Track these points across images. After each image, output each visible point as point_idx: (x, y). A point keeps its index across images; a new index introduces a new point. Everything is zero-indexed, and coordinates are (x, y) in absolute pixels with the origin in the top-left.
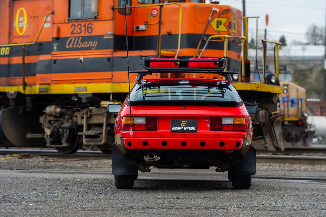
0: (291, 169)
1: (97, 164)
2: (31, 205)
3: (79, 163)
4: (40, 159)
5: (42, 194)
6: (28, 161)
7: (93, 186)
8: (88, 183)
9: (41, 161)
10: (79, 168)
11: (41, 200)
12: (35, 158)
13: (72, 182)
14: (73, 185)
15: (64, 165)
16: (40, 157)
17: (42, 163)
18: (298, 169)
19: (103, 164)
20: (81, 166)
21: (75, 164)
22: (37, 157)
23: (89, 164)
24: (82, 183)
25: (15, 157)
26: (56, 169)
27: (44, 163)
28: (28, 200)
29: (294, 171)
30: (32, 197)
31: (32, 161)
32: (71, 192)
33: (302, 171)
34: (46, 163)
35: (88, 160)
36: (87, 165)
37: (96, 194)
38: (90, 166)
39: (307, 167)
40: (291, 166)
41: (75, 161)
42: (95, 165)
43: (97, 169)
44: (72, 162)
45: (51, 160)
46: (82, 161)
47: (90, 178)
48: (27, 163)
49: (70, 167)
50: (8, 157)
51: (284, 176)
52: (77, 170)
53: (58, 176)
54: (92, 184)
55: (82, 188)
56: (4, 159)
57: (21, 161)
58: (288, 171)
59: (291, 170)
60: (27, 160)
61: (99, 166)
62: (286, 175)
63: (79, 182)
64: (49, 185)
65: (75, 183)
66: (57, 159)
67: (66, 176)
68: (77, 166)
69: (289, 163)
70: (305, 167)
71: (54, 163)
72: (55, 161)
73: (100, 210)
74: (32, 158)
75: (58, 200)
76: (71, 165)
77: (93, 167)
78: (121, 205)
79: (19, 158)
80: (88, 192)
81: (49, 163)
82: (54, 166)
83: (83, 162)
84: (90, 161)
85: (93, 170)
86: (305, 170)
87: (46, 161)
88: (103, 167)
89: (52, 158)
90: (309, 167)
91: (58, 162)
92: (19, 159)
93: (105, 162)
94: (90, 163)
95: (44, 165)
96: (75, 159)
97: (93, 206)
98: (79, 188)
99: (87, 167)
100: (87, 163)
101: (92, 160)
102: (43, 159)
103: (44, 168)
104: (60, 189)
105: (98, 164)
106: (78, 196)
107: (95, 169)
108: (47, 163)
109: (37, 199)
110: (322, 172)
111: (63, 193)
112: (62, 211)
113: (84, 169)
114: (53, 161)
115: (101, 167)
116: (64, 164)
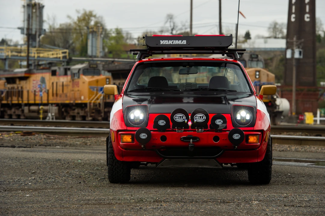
0: (283, 149)
1: (95, 142)
2: (27, 197)
3: (79, 141)
4: (42, 136)
5: (41, 179)
6: (31, 138)
7: (95, 169)
8: (90, 166)
9: (43, 138)
10: (79, 146)
11: (39, 187)
12: (37, 135)
13: (73, 164)
14: (74, 167)
15: (64, 143)
16: (42, 134)
17: (44, 140)
18: (288, 149)
19: (101, 142)
20: (80, 144)
21: (75, 142)
22: (39, 135)
23: (88, 142)
24: (83, 166)
25: (18, 134)
26: (57, 147)
27: (45, 140)
28: (26, 187)
29: (286, 151)
30: (30, 184)
31: (34, 138)
32: (72, 177)
33: (294, 151)
34: (47, 140)
35: (88, 137)
36: (87, 142)
37: (99, 179)
38: (89, 144)
39: (297, 147)
40: (281, 146)
41: (75, 138)
42: (94, 143)
43: (96, 147)
44: (72, 139)
45: (52, 138)
46: (82, 139)
47: (91, 160)
48: (30, 140)
49: (71, 145)
50: (11, 134)
51: (279, 157)
52: (77, 148)
53: (59, 156)
54: (93, 167)
55: (84, 172)
56: (8, 136)
57: (25, 138)
58: (280, 151)
59: (283, 151)
60: (29, 137)
61: (98, 144)
62: (281, 156)
63: (80, 164)
64: (49, 167)
65: (76, 166)
66: (58, 136)
67: (67, 156)
68: (77, 144)
69: (278, 143)
70: (295, 147)
71: (56, 140)
72: (56, 138)
73: (105, 204)
74: (34, 135)
75: (58, 188)
76: (71, 142)
77: (92, 145)
78: (128, 196)
79: (21, 135)
80: (90, 177)
81: (51, 140)
82: (55, 143)
83: (83, 140)
84: (89, 139)
85: (93, 148)
86: (296, 151)
87: (48, 138)
88: (102, 145)
89: (53, 136)
90: (299, 148)
91: (59, 139)
92: (22, 137)
93: (103, 140)
94: (89, 140)
95: (45, 142)
96: (75, 137)
97: (97, 198)
98: (80, 172)
99: (86, 144)
100: (86, 140)
101: (91, 137)
102: (45, 136)
103: (46, 146)
104: (61, 172)
105: (97, 142)
106: (80, 183)
107: (94, 147)
108: (49, 140)
109: (36, 186)
110: (314, 152)
111: (64, 178)
112: (63, 206)
113: (84, 147)
114: (54, 138)
115: (99, 145)
116: (65, 141)
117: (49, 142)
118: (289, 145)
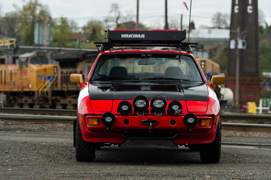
0: (229, 135)
1: (52, 128)
2: (10, 170)
3: (36, 127)
5: (15, 158)
7: (61, 150)
8: (55, 147)
10: (38, 131)
11: (16, 164)
13: (39, 146)
14: (41, 148)
15: (22, 128)
16: (1, 120)
17: (3, 126)
18: (234, 135)
19: (58, 128)
20: (38, 129)
21: (33, 127)
23: (45, 127)
24: (49, 147)
26: (17, 132)
27: (4, 126)
28: (4, 164)
29: (231, 136)
30: (7, 161)
32: (42, 156)
33: (239, 137)
34: (6, 126)
35: (44, 124)
36: (43, 128)
37: (66, 158)
38: (46, 129)
39: (241, 133)
40: (227, 132)
41: (31, 124)
42: (51, 128)
43: (53, 132)
44: (29, 125)
45: (10, 123)
46: (38, 124)
47: (54, 142)
49: (29, 130)
51: (226, 141)
52: (36, 133)
53: (24, 139)
54: (58, 148)
55: (51, 152)
58: (226, 136)
59: (229, 136)
61: (55, 130)
62: (227, 141)
63: (46, 145)
64: (18, 148)
65: (43, 147)
67: (31, 139)
68: (34, 129)
70: (240, 133)
71: (14, 126)
72: (14, 124)
73: (79, 177)
75: (33, 165)
76: (29, 128)
77: (49, 130)
78: (97, 172)
80: (58, 157)
81: (9, 126)
82: (14, 128)
83: (40, 126)
84: (45, 125)
85: (51, 133)
86: (241, 136)
87: (7, 123)
88: (58, 131)
89: (11, 121)
90: (243, 134)
91: (17, 125)
93: (60, 126)
94: (46, 126)
95: (4, 127)
96: (31, 123)
97: (71, 172)
98: (48, 152)
99: (43, 129)
100: (43, 126)
101: (47, 123)
102: (3, 122)
103: (6, 131)
104: (31, 152)
105: (53, 128)
106: (51, 161)
107: (51, 132)
109: (13, 163)
110: (257, 138)
111: (35, 157)
112: (44, 178)
113: (42, 132)
114: (12, 124)
115: (56, 130)
116: (23, 127)
117: (7, 127)
118: (234, 131)
